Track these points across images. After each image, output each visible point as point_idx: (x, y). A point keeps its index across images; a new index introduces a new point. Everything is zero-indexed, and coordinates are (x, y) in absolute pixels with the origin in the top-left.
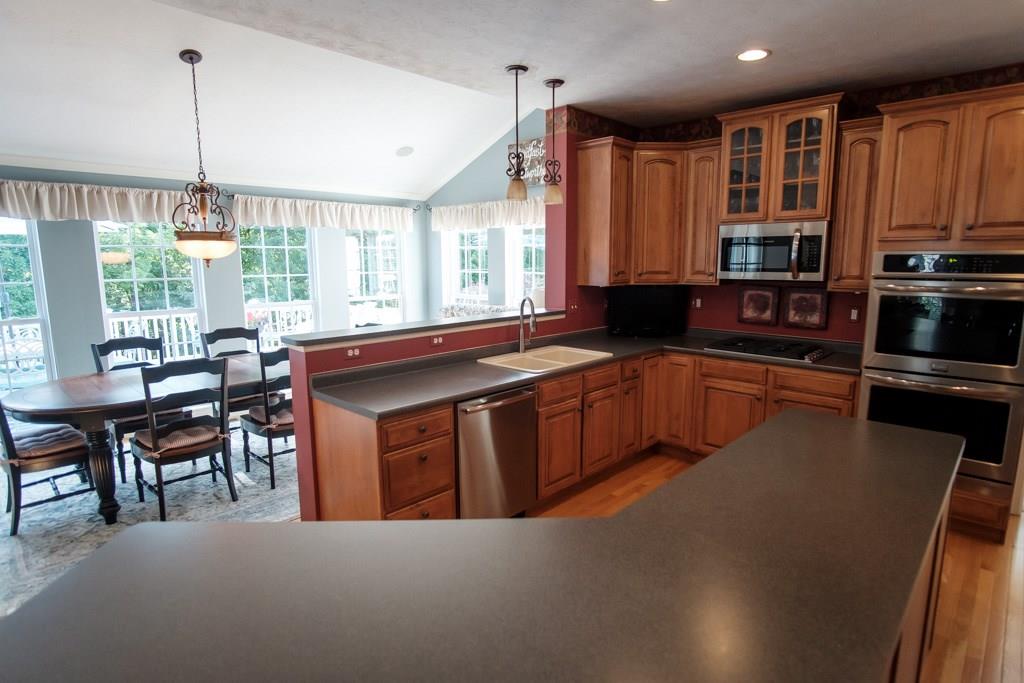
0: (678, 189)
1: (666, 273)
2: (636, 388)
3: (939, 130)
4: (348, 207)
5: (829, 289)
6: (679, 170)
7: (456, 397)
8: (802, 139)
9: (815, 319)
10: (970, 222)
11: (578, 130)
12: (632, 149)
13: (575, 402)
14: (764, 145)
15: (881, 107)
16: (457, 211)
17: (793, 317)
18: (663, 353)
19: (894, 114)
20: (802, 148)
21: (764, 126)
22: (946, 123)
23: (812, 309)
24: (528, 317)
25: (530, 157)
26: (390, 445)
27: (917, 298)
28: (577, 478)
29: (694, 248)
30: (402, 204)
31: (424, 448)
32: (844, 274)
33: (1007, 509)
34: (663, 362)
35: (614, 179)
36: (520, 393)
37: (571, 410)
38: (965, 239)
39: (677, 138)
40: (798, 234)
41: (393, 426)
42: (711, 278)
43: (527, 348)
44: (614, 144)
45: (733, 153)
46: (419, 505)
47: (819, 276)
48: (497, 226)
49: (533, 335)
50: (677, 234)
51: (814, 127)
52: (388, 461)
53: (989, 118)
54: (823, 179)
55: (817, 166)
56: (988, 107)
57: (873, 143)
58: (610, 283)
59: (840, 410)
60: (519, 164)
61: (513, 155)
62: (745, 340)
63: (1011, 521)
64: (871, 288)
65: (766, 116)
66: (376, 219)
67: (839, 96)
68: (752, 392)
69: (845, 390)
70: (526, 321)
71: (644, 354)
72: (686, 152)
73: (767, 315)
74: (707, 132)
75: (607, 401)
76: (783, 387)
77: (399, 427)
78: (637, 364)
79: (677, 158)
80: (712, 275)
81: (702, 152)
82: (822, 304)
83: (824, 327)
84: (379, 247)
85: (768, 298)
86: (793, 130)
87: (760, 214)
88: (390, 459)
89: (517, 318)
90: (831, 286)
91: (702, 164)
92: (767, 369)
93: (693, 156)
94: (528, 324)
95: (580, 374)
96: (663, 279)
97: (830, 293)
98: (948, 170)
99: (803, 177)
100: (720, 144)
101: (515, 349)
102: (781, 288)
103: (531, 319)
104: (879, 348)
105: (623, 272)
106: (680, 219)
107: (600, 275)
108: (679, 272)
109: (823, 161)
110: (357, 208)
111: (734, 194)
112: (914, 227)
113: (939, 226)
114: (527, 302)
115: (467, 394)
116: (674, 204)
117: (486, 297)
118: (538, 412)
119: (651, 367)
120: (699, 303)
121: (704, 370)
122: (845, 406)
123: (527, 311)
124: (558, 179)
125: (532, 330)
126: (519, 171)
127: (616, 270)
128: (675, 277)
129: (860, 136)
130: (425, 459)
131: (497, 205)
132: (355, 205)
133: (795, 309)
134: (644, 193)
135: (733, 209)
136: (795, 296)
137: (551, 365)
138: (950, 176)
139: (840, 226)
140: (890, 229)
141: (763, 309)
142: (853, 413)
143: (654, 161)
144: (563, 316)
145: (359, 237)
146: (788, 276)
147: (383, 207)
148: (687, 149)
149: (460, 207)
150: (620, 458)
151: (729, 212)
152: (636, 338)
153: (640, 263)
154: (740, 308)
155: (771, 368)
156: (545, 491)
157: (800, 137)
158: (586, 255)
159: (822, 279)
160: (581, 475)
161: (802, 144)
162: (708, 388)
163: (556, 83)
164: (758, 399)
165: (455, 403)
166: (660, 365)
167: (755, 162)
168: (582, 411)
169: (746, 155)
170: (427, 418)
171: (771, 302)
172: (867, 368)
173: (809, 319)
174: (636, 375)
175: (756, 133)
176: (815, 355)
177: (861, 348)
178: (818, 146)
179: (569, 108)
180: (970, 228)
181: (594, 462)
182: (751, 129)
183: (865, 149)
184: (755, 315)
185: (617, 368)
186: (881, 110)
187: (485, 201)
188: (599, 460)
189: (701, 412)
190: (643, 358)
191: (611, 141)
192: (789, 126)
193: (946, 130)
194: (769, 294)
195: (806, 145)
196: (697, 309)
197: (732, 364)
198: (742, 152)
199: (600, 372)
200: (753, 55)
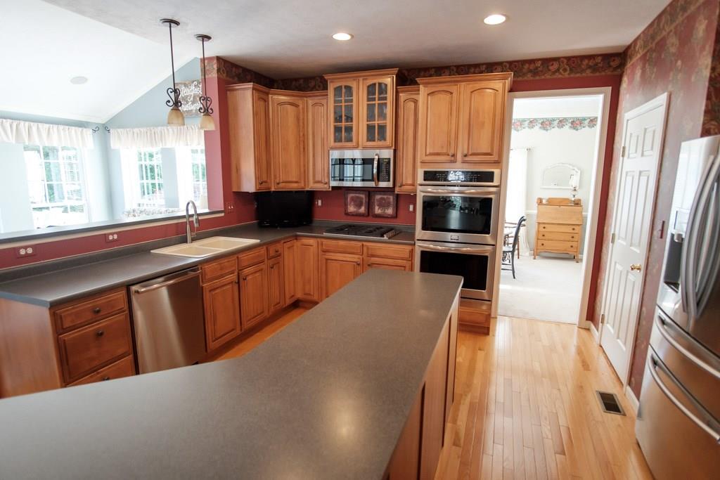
0: (301, 124)
1: (296, 182)
2: (278, 263)
3: (448, 97)
4: (24, 126)
5: (396, 192)
6: (301, 111)
7: (127, 282)
8: (377, 96)
9: (390, 211)
10: (465, 152)
11: (227, 76)
12: (267, 94)
13: (233, 277)
14: (354, 98)
15: (418, 80)
16: (133, 133)
17: (377, 210)
18: (297, 237)
19: (426, 84)
20: (377, 102)
21: (354, 85)
22: (452, 93)
23: (387, 205)
24: (192, 216)
25: (192, 94)
26: (65, 327)
27: (449, 197)
28: (238, 332)
29: (314, 165)
30: (81, 125)
31: (100, 325)
32: (404, 183)
33: (490, 315)
34: (297, 244)
35: (255, 114)
36: (186, 273)
37: (229, 284)
38: (464, 162)
39: (299, 89)
40: (377, 157)
41: (67, 310)
42: (326, 186)
43: (193, 240)
44: (253, 89)
45: (335, 102)
46: (98, 373)
47: (390, 184)
48: (168, 146)
49: (198, 229)
50: (302, 156)
51: (383, 88)
52: (64, 340)
53: (472, 92)
54: (389, 123)
55: (386, 114)
56: (471, 86)
57: (416, 102)
58: (256, 189)
59: (405, 267)
60: (177, 98)
61: (170, 90)
62: (350, 226)
63: (492, 321)
64: (418, 191)
65: (355, 78)
66: (55, 136)
67: (396, 70)
68: (355, 260)
69: (407, 255)
70: (191, 219)
71: (284, 239)
72: (305, 99)
73: (362, 210)
74: (319, 86)
75: (257, 274)
76: (373, 256)
77: (74, 311)
78: (279, 247)
79: (300, 102)
80: (326, 183)
81: (316, 100)
82: (393, 202)
83: (395, 216)
84: (61, 161)
85: (362, 199)
86: (371, 89)
87: (354, 143)
88: (66, 339)
89: (184, 217)
90: (397, 190)
91: (316, 107)
92: (363, 245)
93: (310, 102)
94: (193, 221)
95: (236, 256)
96: (294, 187)
97: (397, 195)
98: (454, 121)
99: (378, 121)
100: (327, 95)
101: (184, 241)
102: (370, 192)
103: (195, 217)
104: (425, 228)
105: (266, 182)
106: (304, 146)
107: (249, 184)
108: (305, 181)
109: (389, 110)
110: (34, 126)
111: (338, 130)
112: (438, 154)
113: (450, 154)
114: (191, 205)
115: (139, 278)
116: (299, 135)
117: (163, 202)
118: (202, 287)
119: (289, 248)
120: (320, 203)
121: (324, 247)
122: (408, 264)
123: (191, 212)
124: (210, 111)
125: (196, 225)
126: (177, 104)
127: (260, 181)
128: (302, 185)
129: (409, 97)
130: (102, 334)
131: (168, 130)
132: (32, 124)
133: (378, 205)
134: (278, 126)
135: (338, 139)
136: (378, 197)
137: (213, 251)
138: (454, 125)
139: (400, 153)
140: (426, 155)
141: (360, 206)
142: (412, 269)
143: (284, 103)
144: (223, 215)
145: (39, 152)
146: (372, 184)
147: (61, 127)
148: (306, 97)
149: (136, 130)
150: (270, 313)
151: (335, 141)
152: (279, 228)
153: (278, 176)
154: (346, 205)
155: (365, 243)
156: (213, 345)
157: (375, 94)
158: (238, 170)
159: (391, 186)
160: (241, 330)
161: (377, 99)
162: (327, 259)
163: (205, 38)
164: (358, 264)
165: (127, 286)
166: (295, 247)
167: (349, 108)
168: (239, 283)
169: (343, 104)
170: (101, 301)
171: (364, 202)
172: (418, 240)
173: (386, 211)
174: (278, 255)
175: (349, 88)
176: (390, 234)
177: (414, 229)
178: (385, 101)
179: (219, 59)
180: (466, 156)
181: (250, 320)
182: (346, 87)
183: (412, 104)
184: (355, 210)
185: (263, 251)
186: (418, 81)
187: (157, 126)
188: (254, 318)
189: (324, 276)
190: (283, 241)
191: (252, 86)
192: (368, 87)
193: (452, 97)
194: (363, 196)
195: (379, 100)
196: (319, 207)
197: (341, 243)
198: (341, 101)
199: (251, 254)
200: (342, 37)
